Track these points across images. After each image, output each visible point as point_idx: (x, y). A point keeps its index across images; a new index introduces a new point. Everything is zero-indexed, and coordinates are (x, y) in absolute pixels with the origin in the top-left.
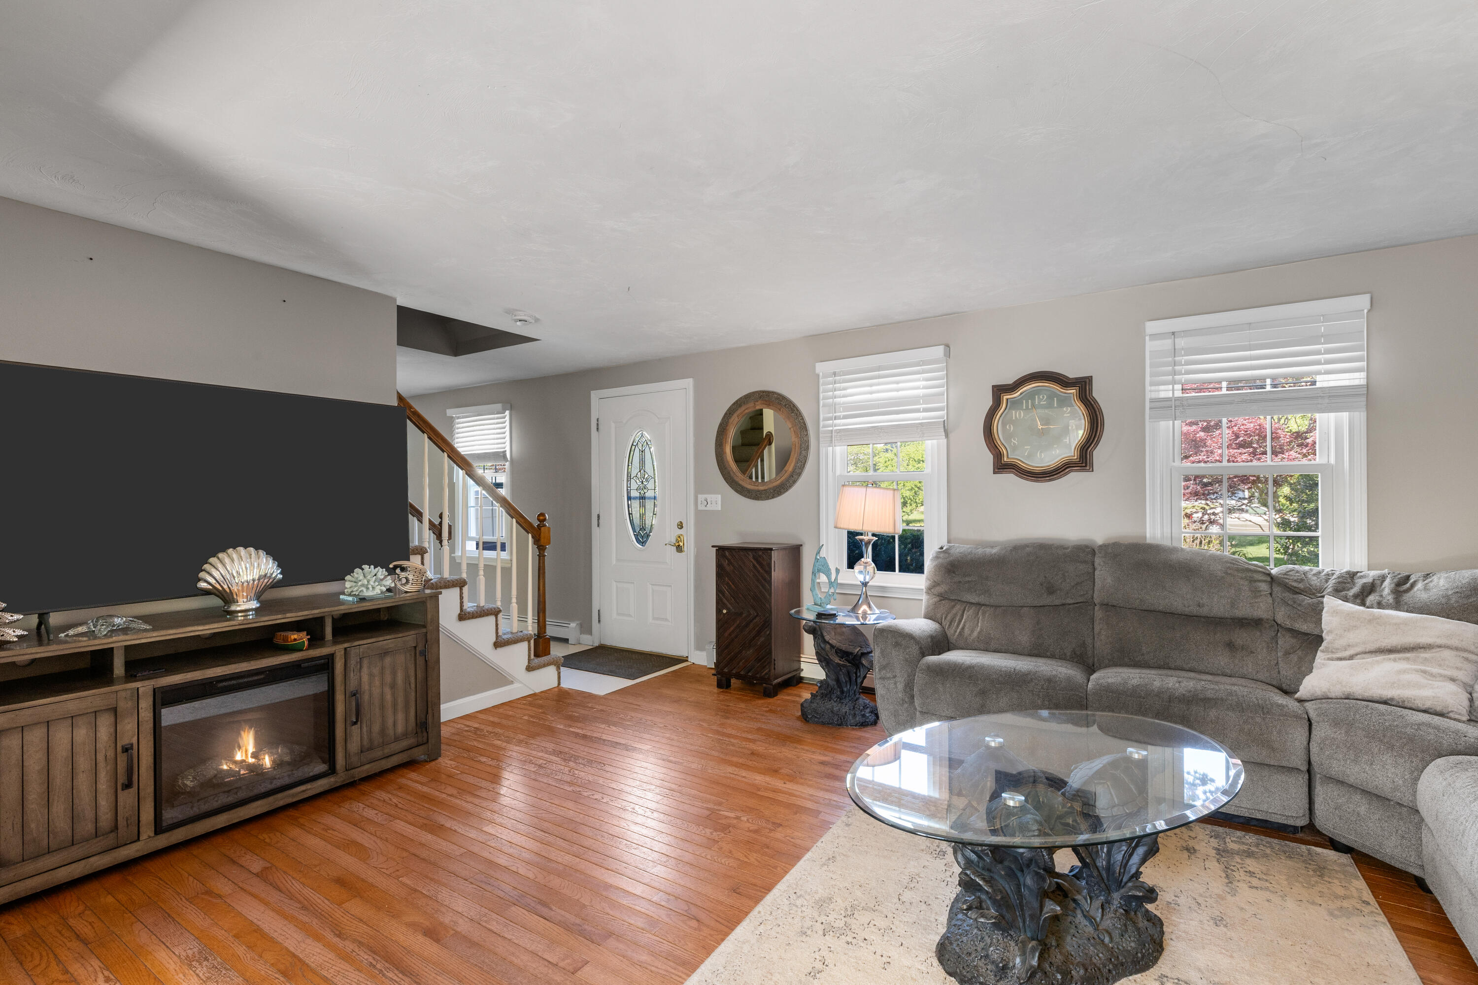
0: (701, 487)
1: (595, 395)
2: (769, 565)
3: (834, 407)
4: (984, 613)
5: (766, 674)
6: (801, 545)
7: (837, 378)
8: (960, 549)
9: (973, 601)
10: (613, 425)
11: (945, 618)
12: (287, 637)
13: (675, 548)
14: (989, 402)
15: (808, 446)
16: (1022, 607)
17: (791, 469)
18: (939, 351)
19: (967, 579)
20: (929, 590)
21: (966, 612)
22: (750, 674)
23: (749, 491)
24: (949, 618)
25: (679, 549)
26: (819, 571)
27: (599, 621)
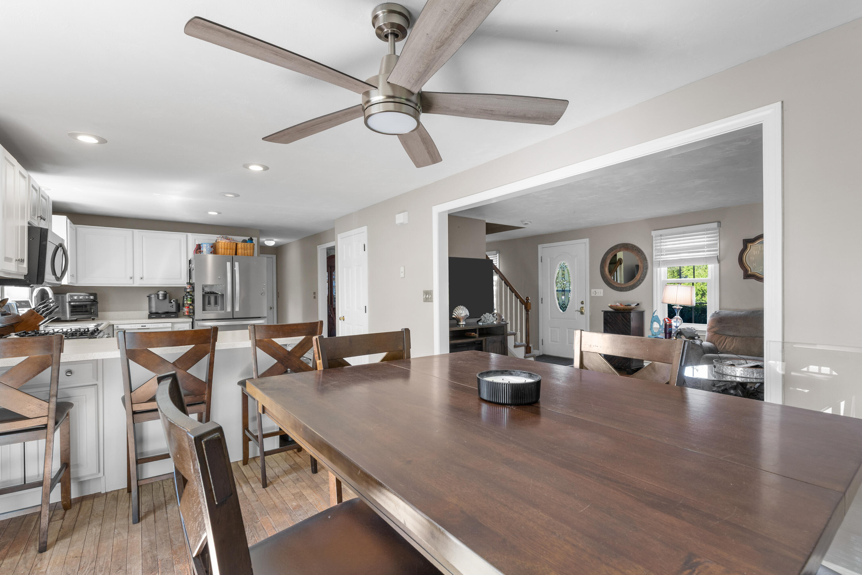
0: (593, 285)
1: (540, 247)
2: (630, 319)
3: (661, 250)
4: (736, 340)
5: (628, 365)
6: (644, 311)
7: (662, 237)
8: (724, 312)
9: (731, 335)
10: (549, 259)
11: (717, 341)
12: (471, 334)
13: (580, 312)
14: (741, 247)
15: (647, 267)
16: (756, 337)
17: (638, 278)
18: (715, 225)
19: (728, 325)
20: (709, 330)
21: (727, 339)
22: (620, 365)
23: (617, 287)
24: (718, 341)
25: (582, 313)
26: (654, 321)
27: (542, 344)
